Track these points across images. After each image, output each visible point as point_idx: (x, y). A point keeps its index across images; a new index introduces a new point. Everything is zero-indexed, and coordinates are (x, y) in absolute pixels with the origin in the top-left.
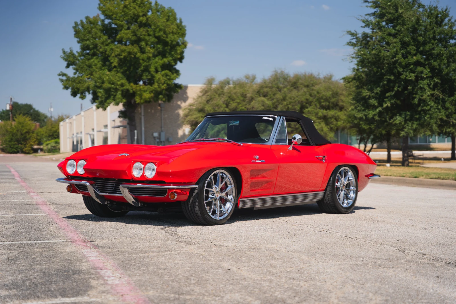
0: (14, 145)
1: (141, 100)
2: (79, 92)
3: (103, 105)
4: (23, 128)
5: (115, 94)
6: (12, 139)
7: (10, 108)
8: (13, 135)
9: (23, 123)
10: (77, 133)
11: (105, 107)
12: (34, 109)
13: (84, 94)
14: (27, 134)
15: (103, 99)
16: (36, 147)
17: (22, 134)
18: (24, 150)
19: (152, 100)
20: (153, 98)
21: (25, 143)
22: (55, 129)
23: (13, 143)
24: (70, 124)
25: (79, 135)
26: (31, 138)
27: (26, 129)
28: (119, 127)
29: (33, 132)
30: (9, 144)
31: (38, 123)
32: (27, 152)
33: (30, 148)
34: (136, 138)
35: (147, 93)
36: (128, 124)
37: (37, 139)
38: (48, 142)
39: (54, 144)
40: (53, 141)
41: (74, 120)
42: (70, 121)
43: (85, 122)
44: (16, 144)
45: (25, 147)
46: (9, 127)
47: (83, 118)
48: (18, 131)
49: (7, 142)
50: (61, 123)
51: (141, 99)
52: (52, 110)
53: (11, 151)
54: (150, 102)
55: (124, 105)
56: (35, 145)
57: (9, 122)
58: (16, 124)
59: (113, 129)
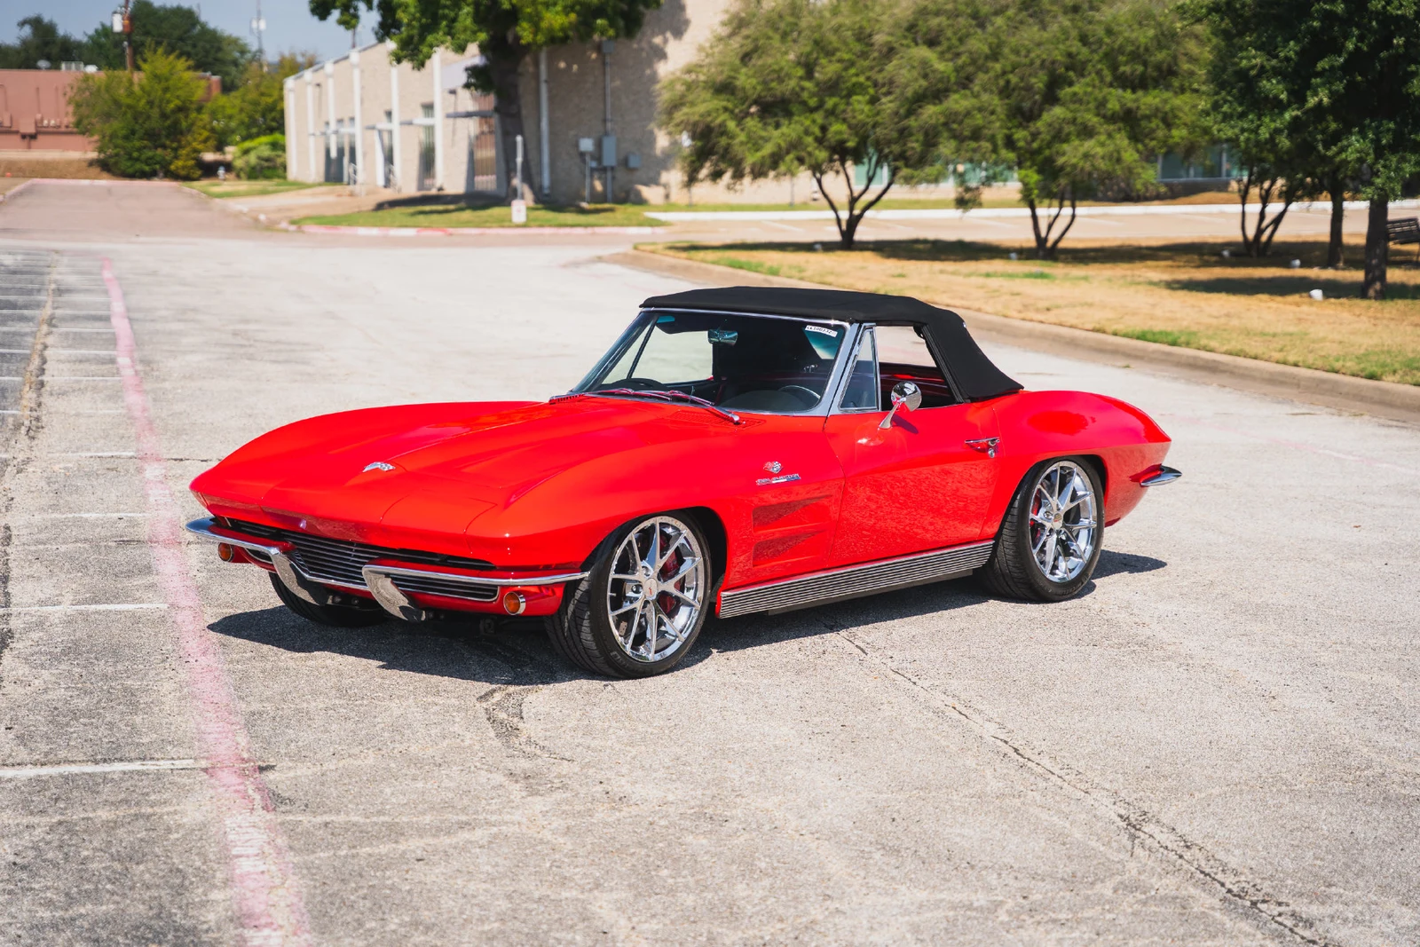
0: (139, 150)
1: (535, 34)
2: (338, 4)
3: (413, 52)
4: (168, 95)
5: (452, 14)
6: (133, 132)
7: (124, 26)
8: (135, 119)
9: (167, 80)
10: (340, 121)
11: (421, 57)
12: (203, 26)
13: (352, 11)
14: (181, 116)
15: (415, 32)
16: (209, 157)
17: (164, 116)
18: (172, 167)
19: (571, 33)
20: (573, 26)
21: (175, 145)
22: (270, 100)
23: (137, 144)
24: (317, 89)
25: (345, 130)
26: (194, 128)
27: (178, 97)
28: (469, 115)
29: (199, 110)
30: (124, 148)
31: (216, 78)
32: (183, 173)
33: (191, 163)
34: (519, 160)
35: (557, 13)
36: (497, 110)
37: (213, 130)
38: (248, 144)
39: (266, 152)
40: (264, 139)
41: (328, 76)
42: (319, 77)
43: (363, 88)
44: (145, 147)
45: (176, 157)
46: (122, 91)
47: (357, 73)
48: (151, 103)
49: (120, 142)
50: (290, 83)
51: (536, 29)
52: (263, 25)
53: (131, 171)
54: (565, 39)
55: (483, 49)
56: (208, 150)
57: (123, 74)
58: (145, 82)
59: (451, 121)
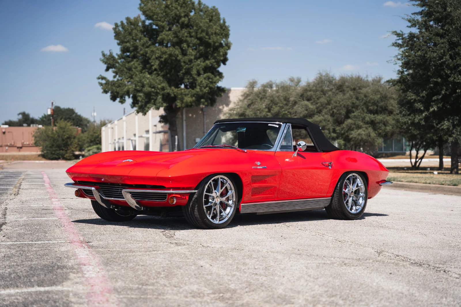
0: (55, 151)
1: (182, 104)
2: (119, 96)
3: (143, 110)
4: (64, 134)
5: (155, 98)
6: (53, 145)
7: (51, 112)
8: (54, 141)
9: (64, 129)
10: (119, 139)
11: (145, 111)
12: (76, 114)
13: (123, 98)
14: (68, 140)
15: (143, 104)
16: (77, 153)
17: (63, 140)
18: (65, 156)
19: (193, 104)
20: (194, 102)
21: (66, 149)
22: (97, 135)
23: (54, 149)
24: (112, 129)
25: (121, 141)
26: (73, 144)
27: (67, 134)
28: (160, 132)
29: (74, 138)
30: (50, 150)
31: (80, 129)
32: (68, 158)
33: (71, 155)
34: (176, 143)
35: (189, 97)
36: (169, 129)
37: (78, 144)
38: (89, 148)
39: (95, 150)
40: (95, 146)
41: (116, 125)
42: (112, 126)
43: (126, 128)
44: (57, 150)
45: (66, 153)
46: (50, 133)
47: (125, 123)
48: (59, 136)
49: (48, 148)
50: (103, 128)
51: (182, 102)
52: (95, 114)
53: (52, 158)
54: (191, 106)
55: (165, 110)
56: (76, 151)
57: (50, 128)
58: (57, 129)
59: (154, 134)
